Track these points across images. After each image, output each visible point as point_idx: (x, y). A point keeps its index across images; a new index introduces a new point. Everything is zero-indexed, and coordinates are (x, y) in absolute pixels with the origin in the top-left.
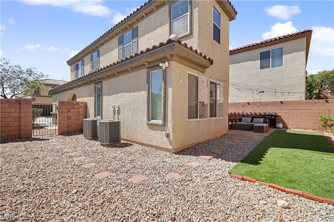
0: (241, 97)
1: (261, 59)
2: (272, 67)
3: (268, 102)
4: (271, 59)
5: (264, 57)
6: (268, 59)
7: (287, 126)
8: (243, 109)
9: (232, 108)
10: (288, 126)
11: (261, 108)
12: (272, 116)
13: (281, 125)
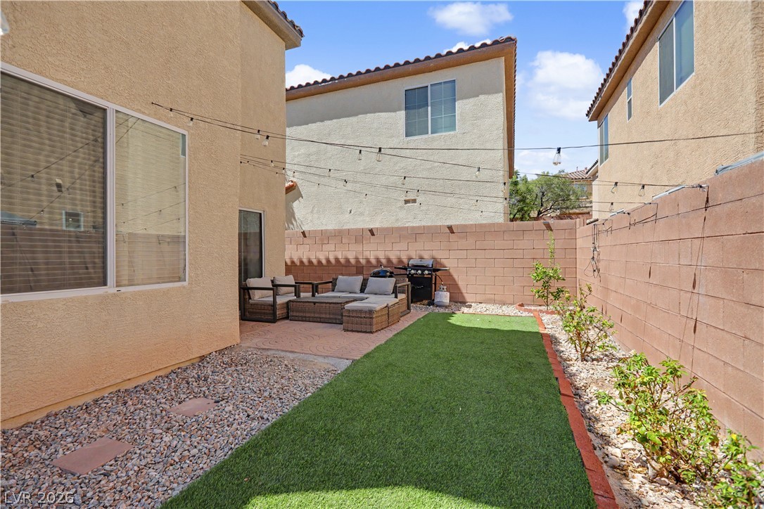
0: (362, 214)
1: (406, 108)
2: (432, 133)
3: (419, 227)
4: (429, 108)
5: (415, 102)
6: (423, 109)
7: (463, 297)
8: (359, 248)
9: (331, 247)
10: (465, 295)
11: (403, 245)
12: (423, 268)
13: (446, 297)
